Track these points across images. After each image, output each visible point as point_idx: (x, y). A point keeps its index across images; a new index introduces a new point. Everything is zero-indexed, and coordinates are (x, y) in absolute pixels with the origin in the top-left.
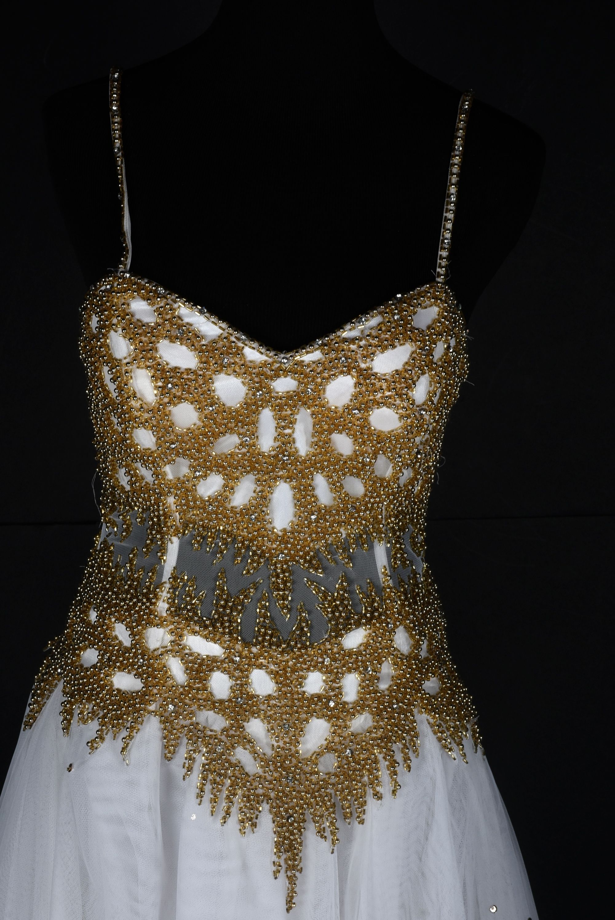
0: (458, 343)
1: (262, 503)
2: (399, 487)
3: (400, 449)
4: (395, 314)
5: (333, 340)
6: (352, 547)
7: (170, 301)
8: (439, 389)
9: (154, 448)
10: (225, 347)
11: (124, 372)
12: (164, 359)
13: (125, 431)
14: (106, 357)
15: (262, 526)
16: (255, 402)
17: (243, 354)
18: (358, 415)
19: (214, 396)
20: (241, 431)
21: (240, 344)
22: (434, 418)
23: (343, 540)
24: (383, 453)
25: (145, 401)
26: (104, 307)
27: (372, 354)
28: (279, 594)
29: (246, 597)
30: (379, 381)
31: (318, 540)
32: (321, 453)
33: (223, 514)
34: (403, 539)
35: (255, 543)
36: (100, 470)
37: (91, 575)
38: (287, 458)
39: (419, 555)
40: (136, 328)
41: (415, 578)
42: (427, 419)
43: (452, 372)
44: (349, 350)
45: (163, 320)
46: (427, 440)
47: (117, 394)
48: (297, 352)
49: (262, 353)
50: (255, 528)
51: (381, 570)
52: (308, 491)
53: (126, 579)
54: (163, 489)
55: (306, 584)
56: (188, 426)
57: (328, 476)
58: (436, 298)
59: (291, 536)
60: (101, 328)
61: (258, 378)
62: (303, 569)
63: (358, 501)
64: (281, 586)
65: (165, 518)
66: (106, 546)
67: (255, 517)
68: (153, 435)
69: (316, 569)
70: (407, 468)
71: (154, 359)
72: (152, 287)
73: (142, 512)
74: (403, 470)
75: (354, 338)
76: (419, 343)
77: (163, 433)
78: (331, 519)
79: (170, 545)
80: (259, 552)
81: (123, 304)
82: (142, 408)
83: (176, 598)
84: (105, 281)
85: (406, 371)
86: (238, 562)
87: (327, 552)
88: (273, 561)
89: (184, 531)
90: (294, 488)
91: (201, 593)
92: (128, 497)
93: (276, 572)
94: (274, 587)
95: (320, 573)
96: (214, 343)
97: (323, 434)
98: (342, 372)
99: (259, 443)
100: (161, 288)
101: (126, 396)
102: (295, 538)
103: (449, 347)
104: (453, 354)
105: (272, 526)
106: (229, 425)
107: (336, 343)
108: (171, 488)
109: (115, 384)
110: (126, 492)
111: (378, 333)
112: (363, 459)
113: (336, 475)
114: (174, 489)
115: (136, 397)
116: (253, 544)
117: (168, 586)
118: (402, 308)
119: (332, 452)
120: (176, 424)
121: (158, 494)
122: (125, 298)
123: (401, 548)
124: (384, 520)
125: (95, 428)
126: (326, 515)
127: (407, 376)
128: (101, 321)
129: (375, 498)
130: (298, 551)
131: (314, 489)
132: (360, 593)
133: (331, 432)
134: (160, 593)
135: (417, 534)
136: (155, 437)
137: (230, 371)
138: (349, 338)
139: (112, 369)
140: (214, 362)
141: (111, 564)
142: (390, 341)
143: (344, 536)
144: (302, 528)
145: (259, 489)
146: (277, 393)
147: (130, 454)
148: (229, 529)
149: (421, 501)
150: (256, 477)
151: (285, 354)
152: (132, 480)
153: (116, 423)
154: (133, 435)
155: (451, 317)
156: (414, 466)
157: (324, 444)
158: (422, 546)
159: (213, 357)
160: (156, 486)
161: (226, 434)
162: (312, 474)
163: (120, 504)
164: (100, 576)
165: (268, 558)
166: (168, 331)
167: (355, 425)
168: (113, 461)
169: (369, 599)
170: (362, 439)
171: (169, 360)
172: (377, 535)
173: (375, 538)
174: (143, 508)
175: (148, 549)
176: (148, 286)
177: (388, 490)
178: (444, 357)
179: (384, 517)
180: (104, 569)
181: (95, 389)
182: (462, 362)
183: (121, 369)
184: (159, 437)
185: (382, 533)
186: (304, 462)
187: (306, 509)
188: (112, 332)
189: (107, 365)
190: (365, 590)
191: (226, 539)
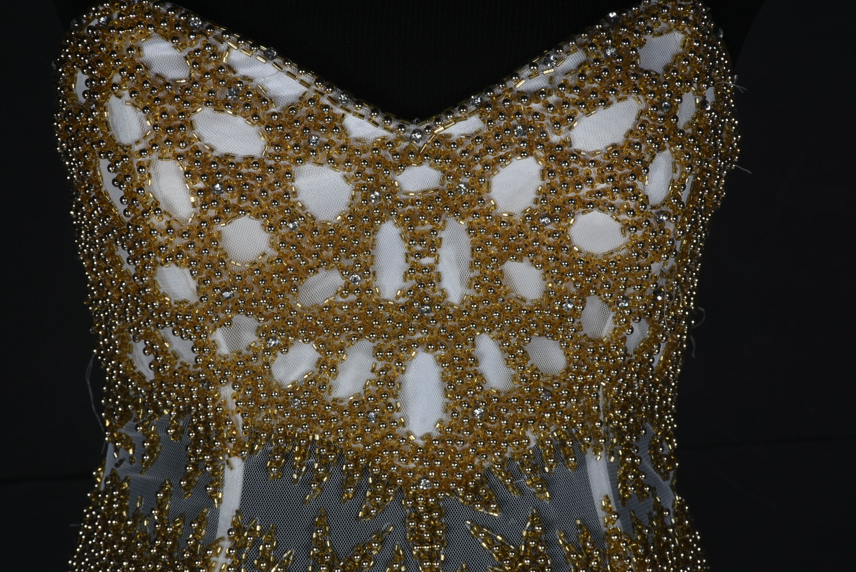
0: (720, 98)
1: (387, 390)
2: (626, 355)
3: (625, 284)
4: (607, 47)
5: (500, 95)
6: (548, 462)
7: (212, 40)
8: (689, 177)
9: (193, 299)
10: (312, 115)
11: (136, 167)
12: (206, 142)
13: (141, 273)
14: (103, 142)
15: (387, 430)
16: (368, 211)
17: (343, 127)
18: (549, 227)
19: (295, 203)
20: (346, 263)
21: (338, 111)
22: (683, 229)
23: (531, 452)
24: (595, 293)
25: (174, 216)
26: (96, 55)
27: (570, 117)
28: (423, 550)
29: (364, 557)
30: (584, 165)
31: (488, 452)
32: (487, 297)
33: (320, 413)
34: (637, 448)
35: (378, 461)
36: (99, 351)
37: (89, 535)
38: (428, 308)
39: (665, 476)
40: (154, 89)
41: (660, 517)
42: (672, 230)
43: (711, 148)
44: (529, 113)
45: (202, 72)
46: (671, 270)
47: (126, 207)
48: (438, 120)
49: (376, 124)
50: (376, 434)
51: (600, 502)
52: (466, 365)
53: (153, 537)
54: (212, 373)
55: (469, 532)
56: (252, 258)
57: (501, 338)
58: (678, 18)
59: (440, 446)
60: (91, 92)
61: (371, 169)
62: (463, 504)
63: (555, 381)
64: (427, 536)
65: (218, 425)
66: (115, 483)
67: (376, 416)
68: (192, 275)
69: (486, 504)
70: (640, 320)
71: (187, 141)
72: (180, 17)
73: (177, 418)
74: (633, 324)
75: (537, 91)
76: (650, 96)
77: (209, 272)
78: (508, 414)
79: (228, 474)
80: (384, 477)
81: (131, 49)
82: (170, 228)
83: (243, 566)
84: (97, 11)
85: (631, 145)
86: (348, 497)
87: (505, 472)
88: (411, 493)
89: (252, 446)
90: (441, 361)
91: (286, 555)
92: (150, 393)
93: (416, 512)
94: (414, 539)
95: (494, 511)
96: (292, 109)
97: (488, 263)
98: (519, 152)
99: (377, 283)
100: (195, 17)
101: (141, 208)
102: (447, 451)
103: (704, 103)
104: (711, 115)
105: (405, 430)
106: (325, 253)
107: (506, 100)
108: (226, 370)
109: (121, 188)
110: (147, 384)
111: (579, 81)
112: (561, 304)
113: (515, 336)
114: (231, 371)
115: (158, 209)
116: (374, 463)
117: (227, 544)
118: (620, 36)
119: (506, 294)
120: (231, 255)
121: (203, 382)
122: (132, 38)
123: (633, 465)
124: (602, 413)
125: (88, 275)
126: (501, 407)
127: (633, 154)
128: (92, 80)
129: (586, 375)
130: (453, 473)
131: (476, 362)
132: (565, 544)
133: (502, 260)
134: (214, 559)
135: (661, 441)
136: (194, 278)
137: (322, 157)
138: (529, 92)
139: (115, 163)
140: (292, 143)
141: (124, 513)
142: (601, 94)
143: (533, 444)
144: (459, 432)
145: (380, 365)
146: (407, 193)
147: (152, 313)
148: (331, 439)
149: (666, 382)
150: (375, 344)
151: (416, 124)
152: (157, 361)
153: (125, 260)
154: (155, 278)
155: (706, 51)
156: (651, 316)
157: (492, 281)
158: (670, 462)
159: (292, 135)
160: (200, 368)
161: (320, 270)
162: (473, 335)
163: (137, 406)
164: (107, 535)
165: (401, 486)
166: (211, 91)
167: (544, 244)
168: (122, 331)
169: (582, 554)
170: (558, 270)
171: (214, 143)
172: (590, 441)
173: (588, 446)
174: (178, 410)
175: (189, 483)
176: (173, 16)
177: (607, 360)
178: (697, 120)
179: (601, 409)
180: (114, 522)
181: (85, 202)
182: (728, 132)
183: (132, 162)
184: (201, 278)
185: (599, 437)
186: (459, 313)
187: (464, 399)
188: (113, 99)
189: (106, 157)
190: (573, 538)
191: (326, 457)
